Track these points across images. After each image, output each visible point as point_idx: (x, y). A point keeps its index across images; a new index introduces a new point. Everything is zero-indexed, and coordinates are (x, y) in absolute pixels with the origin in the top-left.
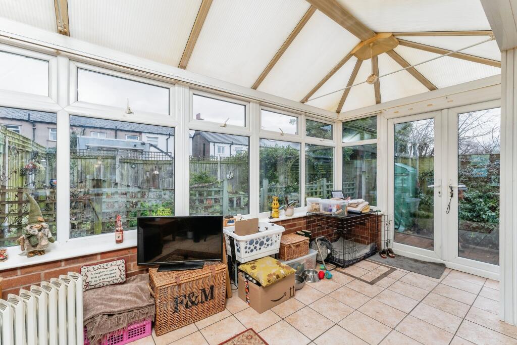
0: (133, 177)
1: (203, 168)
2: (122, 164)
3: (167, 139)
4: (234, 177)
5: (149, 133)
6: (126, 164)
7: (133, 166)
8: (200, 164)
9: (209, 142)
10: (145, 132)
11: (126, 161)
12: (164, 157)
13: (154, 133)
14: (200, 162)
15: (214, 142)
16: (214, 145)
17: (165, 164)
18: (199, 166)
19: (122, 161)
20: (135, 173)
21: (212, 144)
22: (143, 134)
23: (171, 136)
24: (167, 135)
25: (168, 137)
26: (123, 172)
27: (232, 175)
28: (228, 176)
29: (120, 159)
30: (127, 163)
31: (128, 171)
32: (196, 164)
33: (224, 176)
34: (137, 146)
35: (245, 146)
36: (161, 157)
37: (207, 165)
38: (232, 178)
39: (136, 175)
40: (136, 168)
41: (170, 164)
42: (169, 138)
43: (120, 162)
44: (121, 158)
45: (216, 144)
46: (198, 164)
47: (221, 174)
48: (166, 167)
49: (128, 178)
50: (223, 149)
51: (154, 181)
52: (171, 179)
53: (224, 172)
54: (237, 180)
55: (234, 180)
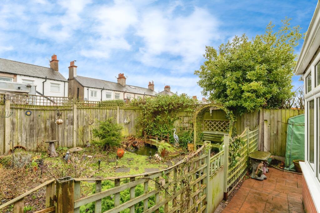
0: (27, 126)
1: (104, 114)
2: (14, 111)
3: (43, 83)
4: (130, 121)
5: (25, 75)
6: (19, 110)
7: (29, 113)
8: (101, 110)
9: (83, 87)
10: (20, 75)
11: (19, 107)
12: (45, 101)
13: (30, 76)
14: (101, 108)
15: (88, 87)
16: (88, 89)
17: (66, 110)
18: (100, 111)
19: (14, 106)
20: (30, 121)
21: (85, 89)
22: (18, 76)
23: (47, 80)
24: (43, 78)
25: (44, 80)
26: (15, 120)
27: (129, 120)
28: (125, 121)
29: (11, 105)
30: (21, 109)
31: (22, 120)
32: (97, 110)
33: (122, 121)
34: (21, 88)
35: (113, 91)
36: (42, 101)
37: (108, 110)
38: (129, 123)
39: (31, 123)
40: (32, 116)
41: (71, 110)
42: (46, 81)
43: (12, 108)
44: (12, 103)
45: (90, 89)
46: (99, 110)
47: (119, 119)
48: (67, 114)
49: (21, 127)
50: (96, 93)
51: (52, 130)
52: (71, 126)
53: (122, 118)
54: (133, 124)
55: (130, 124)
